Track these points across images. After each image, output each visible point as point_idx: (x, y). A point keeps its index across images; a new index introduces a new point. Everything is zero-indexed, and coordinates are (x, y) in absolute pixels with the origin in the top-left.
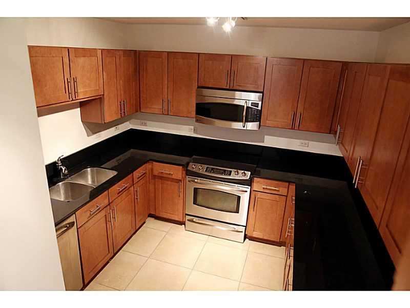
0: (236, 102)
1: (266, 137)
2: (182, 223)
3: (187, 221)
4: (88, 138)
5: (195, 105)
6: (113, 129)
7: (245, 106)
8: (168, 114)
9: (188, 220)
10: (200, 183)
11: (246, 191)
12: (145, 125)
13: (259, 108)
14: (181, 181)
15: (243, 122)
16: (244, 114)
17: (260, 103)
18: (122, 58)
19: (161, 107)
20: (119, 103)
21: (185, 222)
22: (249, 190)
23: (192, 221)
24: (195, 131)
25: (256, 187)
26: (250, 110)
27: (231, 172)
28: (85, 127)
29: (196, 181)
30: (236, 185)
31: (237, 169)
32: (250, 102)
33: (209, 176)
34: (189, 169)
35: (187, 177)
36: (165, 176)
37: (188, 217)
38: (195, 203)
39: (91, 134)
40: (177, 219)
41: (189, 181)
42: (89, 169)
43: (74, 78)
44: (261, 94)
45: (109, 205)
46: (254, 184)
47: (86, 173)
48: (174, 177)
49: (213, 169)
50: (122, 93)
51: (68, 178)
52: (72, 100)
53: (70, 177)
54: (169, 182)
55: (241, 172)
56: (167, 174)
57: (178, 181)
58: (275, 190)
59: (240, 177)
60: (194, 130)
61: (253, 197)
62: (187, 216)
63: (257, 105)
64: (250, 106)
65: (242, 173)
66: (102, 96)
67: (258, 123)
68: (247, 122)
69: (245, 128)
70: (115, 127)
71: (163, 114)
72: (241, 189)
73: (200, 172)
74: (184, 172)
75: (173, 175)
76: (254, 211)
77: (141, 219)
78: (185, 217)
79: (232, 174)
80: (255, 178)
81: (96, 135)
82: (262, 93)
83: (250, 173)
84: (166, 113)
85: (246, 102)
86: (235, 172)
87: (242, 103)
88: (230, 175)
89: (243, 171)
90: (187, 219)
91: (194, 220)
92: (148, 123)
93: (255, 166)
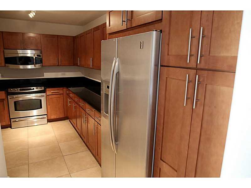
0: (29, 55)
1: (44, 73)
7: (34, 57)
9: (13, 122)
13: (41, 57)
15: (34, 64)
16: (34, 61)
17: (41, 55)
22: (45, 95)
26: (37, 59)
27: (34, 88)
29: (14, 97)
32: (36, 54)
34: (9, 91)
35: (8, 96)
37: (13, 120)
38: (16, 110)
41: (10, 98)
46: (47, 91)
49: (23, 89)
57: (3, 100)
58: (57, 92)
59: (38, 89)
61: (47, 98)
64: (36, 56)
67: (42, 64)
68: (36, 64)
69: (36, 68)
73: (16, 91)
78: (10, 121)
80: (46, 89)
82: (41, 50)
85: (34, 55)
89: (41, 87)
91: (17, 120)
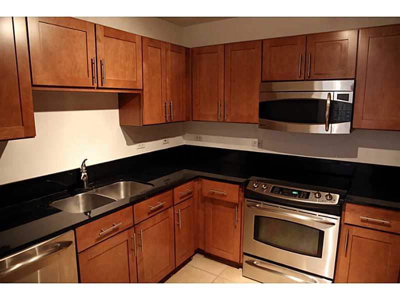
0: (315, 96)
1: (359, 149)
2: (239, 266)
3: (244, 263)
4: (127, 146)
5: (258, 106)
6: (162, 141)
7: (328, 102)
8: (224, 121)
9: (246, 262)
10: (263, 209)
11: (334, 224)
12: (200, 139)
13: (350, 101)
14: (237, 205)
15: (325, 123)
16: (327, 113)
17: (351, 94)
18: (169, 52)
19: (217, 113)
20: (164, 105)
21: (242, 264)
22: (337, 222)
23: (251, 263)
24: (260, 145)
25: (349, 218)
26: (335, 106)
27: (309, 193)
28: (124, 134)
29: (258, 206)
30: (318, 214)
31: (318, 190)
32: (336, 94)
33: (277, 198)
34: (248, 188)
35: (246, 199)
36: (217, 198)
37: (247, 258)
38: (256, 237)
39: (133, 143)
40: (231, 259)
41: (248, 206)
42: (122, 183)
43: (101, 61)
44: (353, 81)
45: (133, 226)
46: (346, 212)
47: (118, 186)
48: (228, 199)
49: (281, 189)
50: (168, 92)
51: (92, 189)
52: (98, 88)
53: (95, 188)
54: (222, 207)
55: (324, 194)
56: (218, 195)
57: (234, 206)
58: (383, 224)
59: (323, 201)
60: (259, 143)
61: (344, 233)
62: (245, 256)
63: (346, 97)
64: (335, 99)
65: (327, 196)
66: (141, 92)
67: (349, 123)
68: (332, 123)
69: (329, 132)
70: (164, 140)
71: (219, 122)
72: (324, 219)
73: (264, 192)
74: (242, 194)
75: (227, 198)
76: (346, 256)
77: (184, 255)
78: (243, 257)
79: (310, 197)
80: (347, 204)
81: (138, 145)
82: (355, 79)
83: (338, 196)
84: (222, 120)
85: (329, 94)
86: (315, 194)
87: (324, 96)
88: (307, 197)
89: (328, 194)
90: (245, 260)
91: (255, 263)
92: (203, 136)
93: (346, 191)
